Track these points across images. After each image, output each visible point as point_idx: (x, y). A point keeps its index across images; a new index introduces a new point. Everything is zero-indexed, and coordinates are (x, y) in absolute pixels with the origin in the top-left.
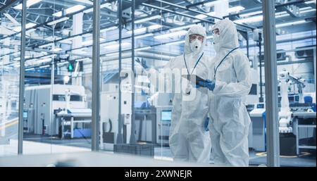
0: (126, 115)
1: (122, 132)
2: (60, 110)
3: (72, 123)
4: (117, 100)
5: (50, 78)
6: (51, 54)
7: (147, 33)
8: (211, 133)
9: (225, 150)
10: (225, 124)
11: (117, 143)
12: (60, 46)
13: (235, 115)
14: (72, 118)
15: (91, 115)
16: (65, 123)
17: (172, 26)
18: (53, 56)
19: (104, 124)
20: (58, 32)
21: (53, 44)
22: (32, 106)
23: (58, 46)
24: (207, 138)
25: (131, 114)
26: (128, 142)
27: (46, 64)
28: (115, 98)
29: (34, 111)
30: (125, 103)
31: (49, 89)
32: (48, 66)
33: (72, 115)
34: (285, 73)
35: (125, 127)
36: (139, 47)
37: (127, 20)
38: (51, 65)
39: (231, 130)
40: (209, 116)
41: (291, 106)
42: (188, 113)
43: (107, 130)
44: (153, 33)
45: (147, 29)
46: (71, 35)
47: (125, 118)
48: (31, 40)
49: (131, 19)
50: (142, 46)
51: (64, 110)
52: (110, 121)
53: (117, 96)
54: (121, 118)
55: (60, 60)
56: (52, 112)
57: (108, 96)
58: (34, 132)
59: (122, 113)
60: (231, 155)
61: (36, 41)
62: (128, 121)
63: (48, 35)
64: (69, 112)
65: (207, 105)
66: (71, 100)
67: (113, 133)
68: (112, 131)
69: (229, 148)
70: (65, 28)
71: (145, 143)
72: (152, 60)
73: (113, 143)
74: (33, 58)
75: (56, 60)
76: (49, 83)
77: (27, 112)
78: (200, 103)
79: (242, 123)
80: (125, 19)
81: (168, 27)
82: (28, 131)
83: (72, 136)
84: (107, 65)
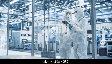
0: (46, 41)
1: (45, 47)
2: (24, 40)
3: (28, 44)
4: (43, 36)
5: (21, 28)
6: (21, 20)
7: (54, 12)
8: (74, 48)
9: (79, 54)
10: (79, 44)
11: (43, 51)
12: (25, 17)
13: (83, 42)
14: (28, 42)
15: (31, 41)
16: (26, 44)
17: (63, 9)
18: (22, 20)
19: (39, 44)
20: (24, 12)
21: (22, 16)
22: (14, 38)
23: (24, 17)
24: (72, 49)
25: (48, 41)
26: (47, 51)
27: (19, 23)
28: (42, 35)
29: (15, 40)
30: (46, 37)
31: (20, 32)
32: (20, 24)
33: (28, 41)
34: (104, 26)
35: (46, 46)
36: (52, 17)
37: (47, 8)
38: (21, 23)
39: (81, 47)
40: (73, 42)
41: (105, 38)
42: (66, 41)
43: (40, 47)
44: (57, 12)
45: (54, 11)
46: (28, 13)
47: (46, 42)
48: (15, 15)
49: (48, 7)
50: (53, 17)
51: (25, 39)
52: (41, 43)
53: (43, 35)
54: (45, 42)
55: (24, 22)
56: (21, 40)
57: (40, 35)
58: (15, 47)
59: (45, 41)
60: (81, 56)
61: (16, 15)
62: (47, 43)
63: (21, 13)
64: (27, 40)
65: (72, 37)
66: (28, 36)
67: (42, 48)
68: (42, 47)
69: (80, 53)
70: (26, 10)
71: (53, 51)
72: (57, 22)
73: (42, 51)
74: (15, 21)
75: (23, 22)
76: (20, 30)
77: (12, 40)
78: (70, 37)
79: (85, 44)
80: (46, 7)
81: (62, 10)
82: (13, 47)
83: (28, 49)
84: (41, 24)
